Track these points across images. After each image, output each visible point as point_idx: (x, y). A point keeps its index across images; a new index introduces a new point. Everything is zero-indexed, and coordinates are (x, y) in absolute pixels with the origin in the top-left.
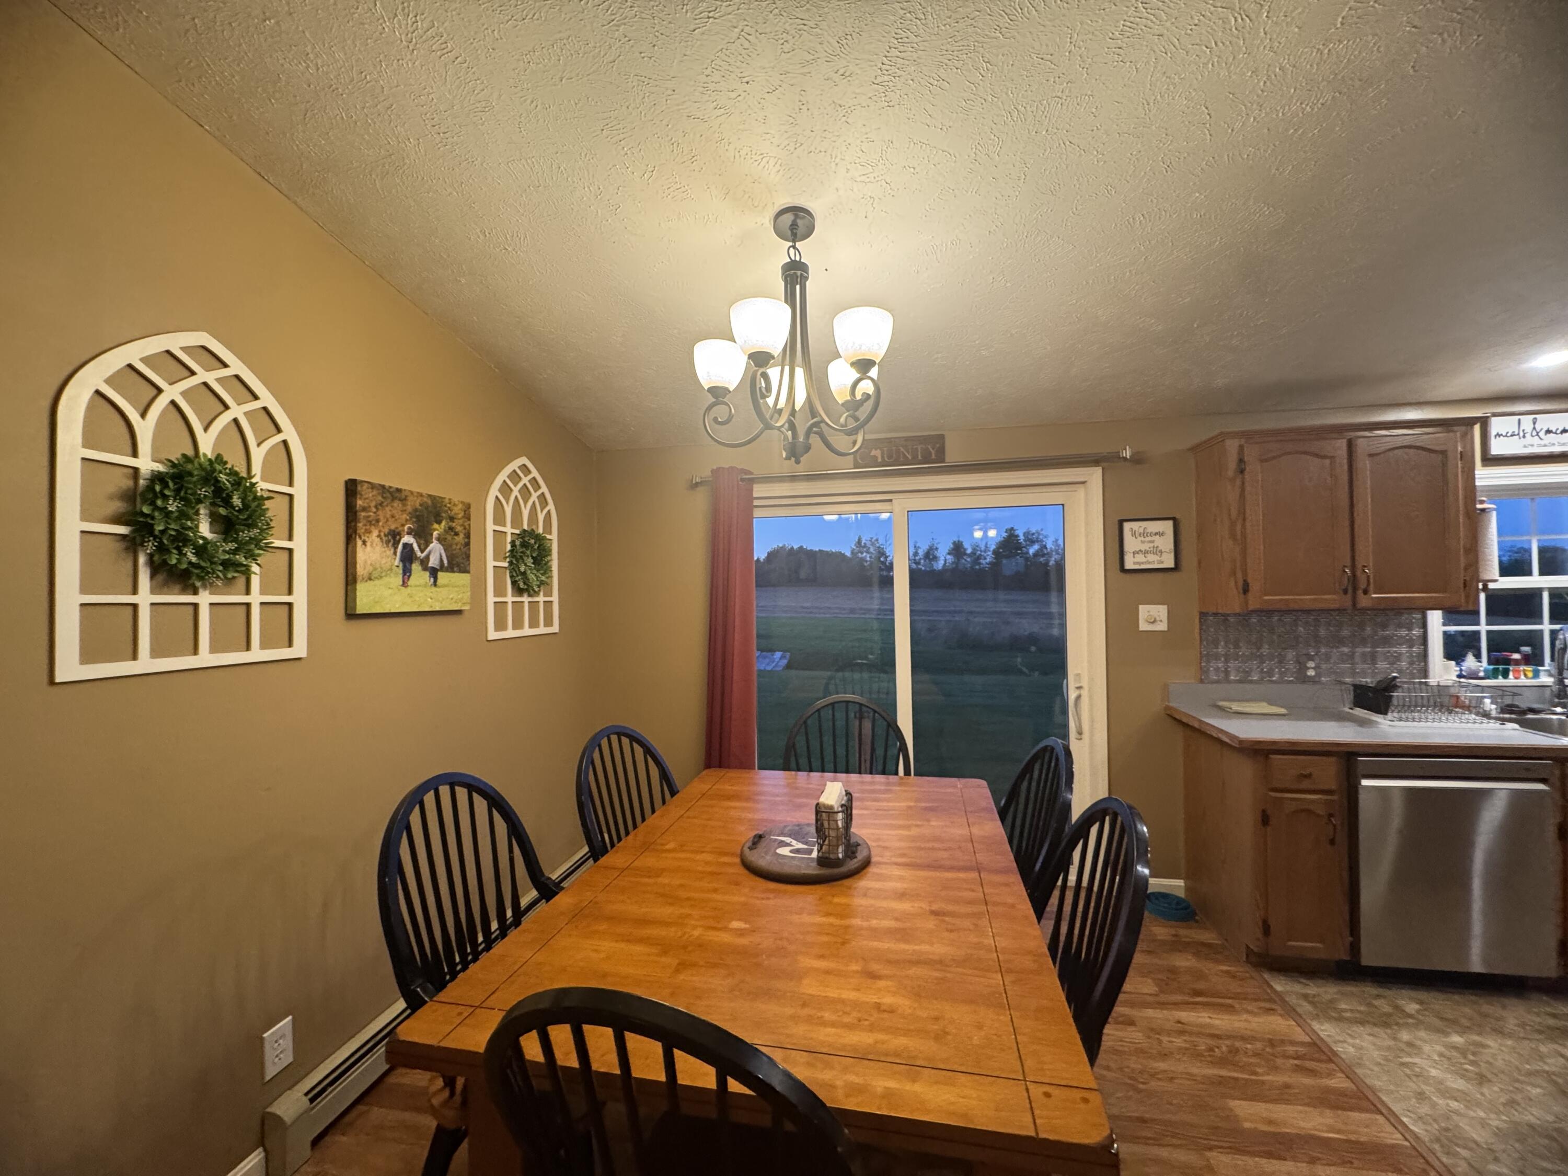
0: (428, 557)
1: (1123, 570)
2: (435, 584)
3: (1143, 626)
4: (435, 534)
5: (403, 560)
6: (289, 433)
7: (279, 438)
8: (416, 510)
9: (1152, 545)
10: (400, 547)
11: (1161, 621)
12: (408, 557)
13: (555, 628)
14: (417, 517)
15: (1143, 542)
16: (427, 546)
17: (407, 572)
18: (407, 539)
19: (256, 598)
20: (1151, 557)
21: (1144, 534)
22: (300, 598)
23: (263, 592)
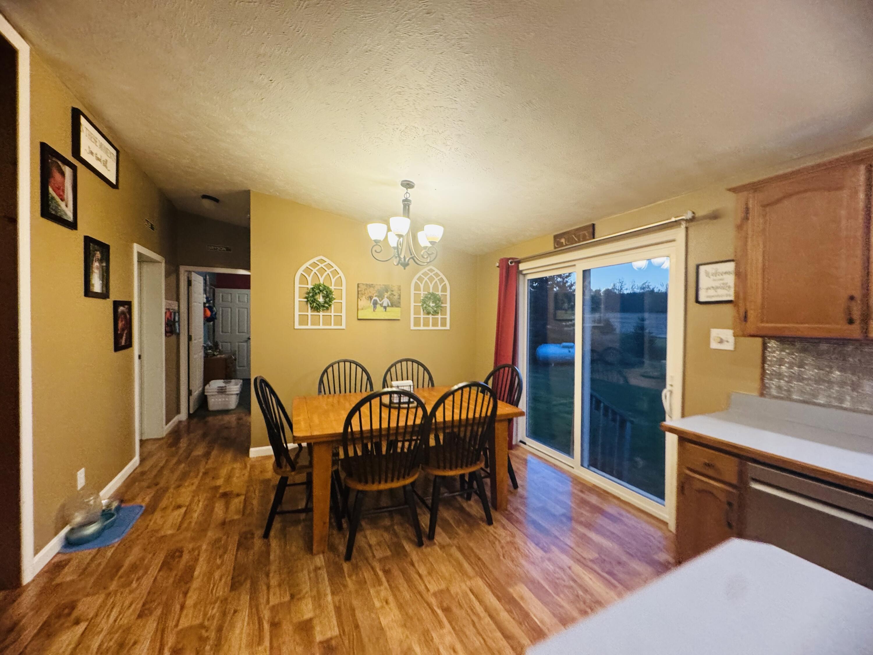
0: (383, 303)
1: (697, 301)
2: (386, 311)
3: (714, 345)
4: (386, 296)
5: (374, 304)
6: (341, 274)
7: (338, 276)
8: (378, 290)
9: (721, 282)
10: (373, 300)
11: (727, 342)
12: (375, 303)
13: (448, 327)
14: (379, 292)
15: (714, 280)
16: (382, 300)
17: (375, 307)
18: (375, 298)
19: (333, 314)
20: (720, 292)
21: (716, 274)
22: (344, 314)
23: (334, 313)
